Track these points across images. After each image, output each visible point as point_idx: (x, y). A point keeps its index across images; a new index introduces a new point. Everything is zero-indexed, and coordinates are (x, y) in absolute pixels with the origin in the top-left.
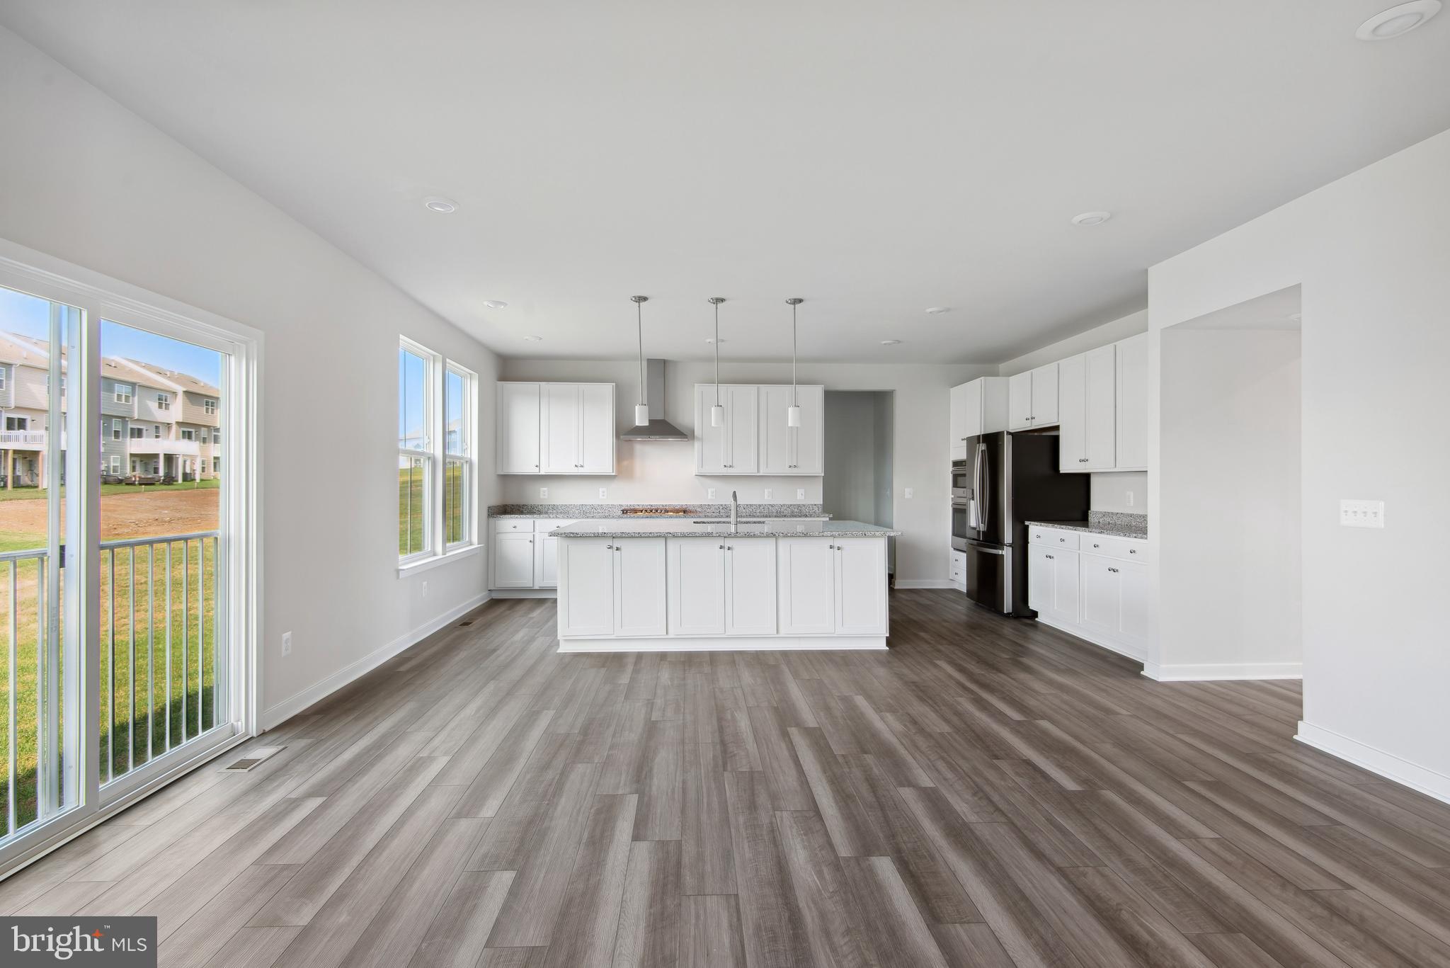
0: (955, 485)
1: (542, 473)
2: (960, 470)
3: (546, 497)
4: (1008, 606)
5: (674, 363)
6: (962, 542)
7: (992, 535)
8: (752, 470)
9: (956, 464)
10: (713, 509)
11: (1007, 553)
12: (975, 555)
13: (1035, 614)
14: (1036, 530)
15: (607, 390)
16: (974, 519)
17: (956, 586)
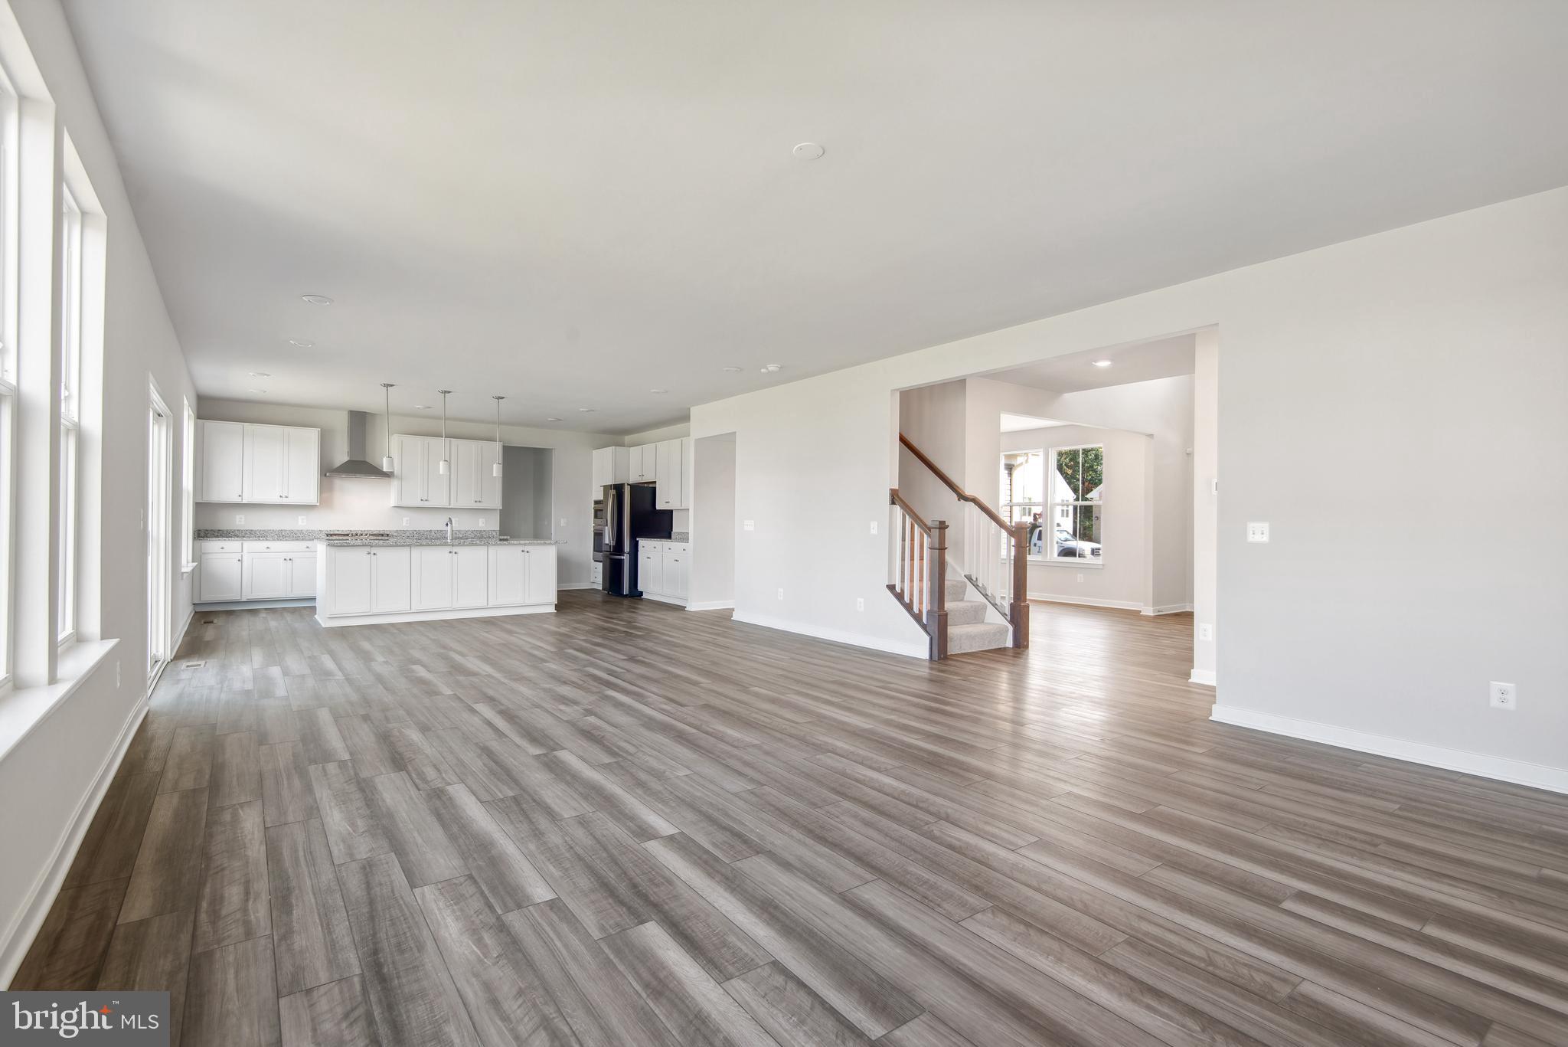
0: (596, 516)
1: (245, 502)
2: (599, 507)
3: (243, 523)
4: (626, 591)
5: (373, 415)
6: (600, 555)
7: (618, 548)
8: (444, 503)
9: (596, 502)
10: (408, 533)
11: (626, 558)
12: (608, 561)
13: (641, 593)
14: (643, 543)
15: (313, 434)
16: (608, 539)
17: (595, 587)
